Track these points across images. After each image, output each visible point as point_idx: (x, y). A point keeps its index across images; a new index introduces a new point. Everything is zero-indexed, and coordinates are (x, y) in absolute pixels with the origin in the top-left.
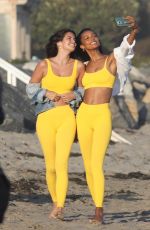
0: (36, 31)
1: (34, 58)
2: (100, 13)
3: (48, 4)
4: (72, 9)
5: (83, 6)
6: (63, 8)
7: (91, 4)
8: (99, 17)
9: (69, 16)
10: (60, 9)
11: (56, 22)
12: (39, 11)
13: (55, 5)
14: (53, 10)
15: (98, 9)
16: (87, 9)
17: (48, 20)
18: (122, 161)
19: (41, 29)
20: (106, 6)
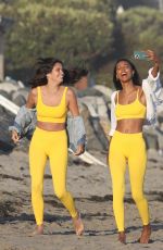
0: (10, 51)
1: (8, 78)
2: (74, 33)
3: (21, 24)
4: (46, 29)
5: (57, 26)
6: (36, 28)
7: (66, 25)
8: (73, 38)
9: (43, 36)
10: (33, 29)
11: (29, 42)
12: (12, 31)
13: (28, 24)
14: (27, 31)
15: (72, 30)
16: (61, 29)
17: (22, 40)
18: (97, 183)
19: (14, 49)
20: (80, 26)
